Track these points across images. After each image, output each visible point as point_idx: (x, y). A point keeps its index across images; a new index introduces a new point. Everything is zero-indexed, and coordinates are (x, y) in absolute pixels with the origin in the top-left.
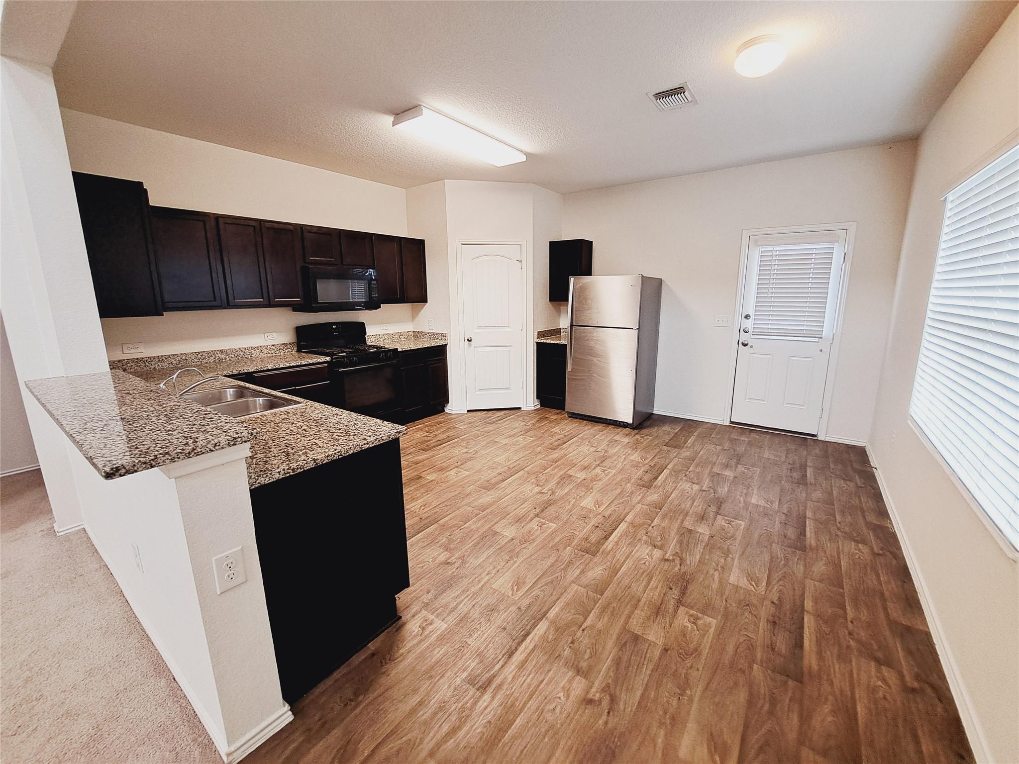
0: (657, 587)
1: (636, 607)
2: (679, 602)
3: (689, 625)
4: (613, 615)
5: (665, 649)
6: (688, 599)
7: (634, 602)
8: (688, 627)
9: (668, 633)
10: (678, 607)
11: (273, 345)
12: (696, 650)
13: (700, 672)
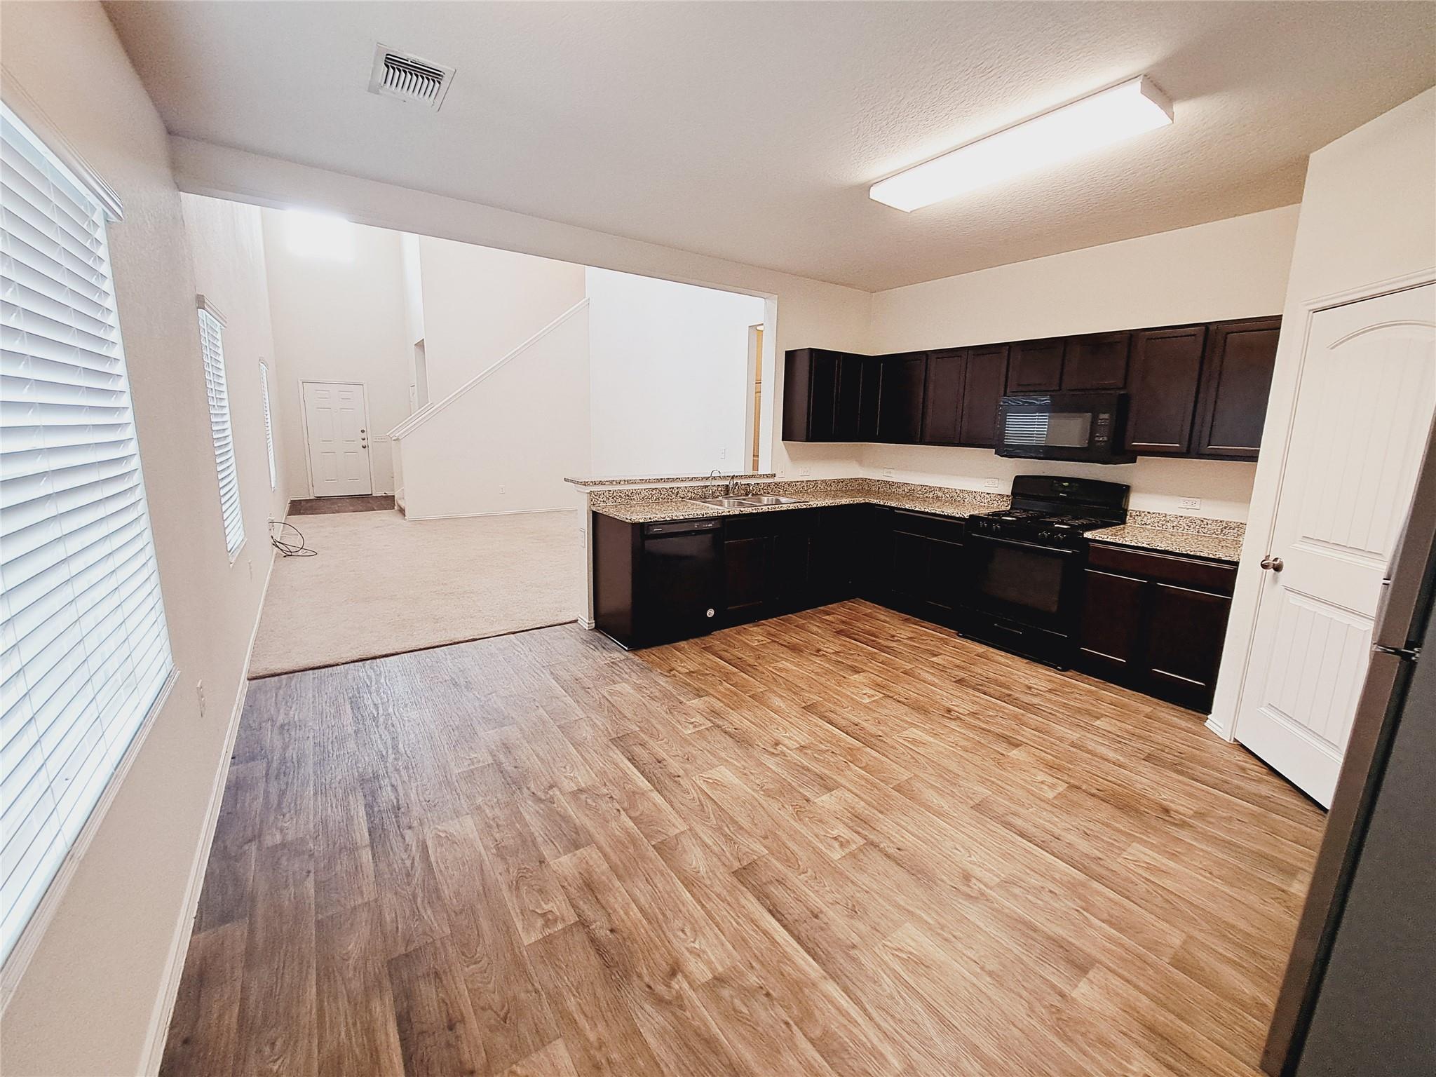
0: (627, 913)
1: (613, 868)
2: (583, 923)
3: (547, 907)
4: (618, 841)
5: (544, 862)
6: (579, 937)
7: (621, 871)
8: (546, 904)
9: (557, 878)
10: (579, 916)
11: (988, 493)
12: (517, 888)
13: (497, 874)
